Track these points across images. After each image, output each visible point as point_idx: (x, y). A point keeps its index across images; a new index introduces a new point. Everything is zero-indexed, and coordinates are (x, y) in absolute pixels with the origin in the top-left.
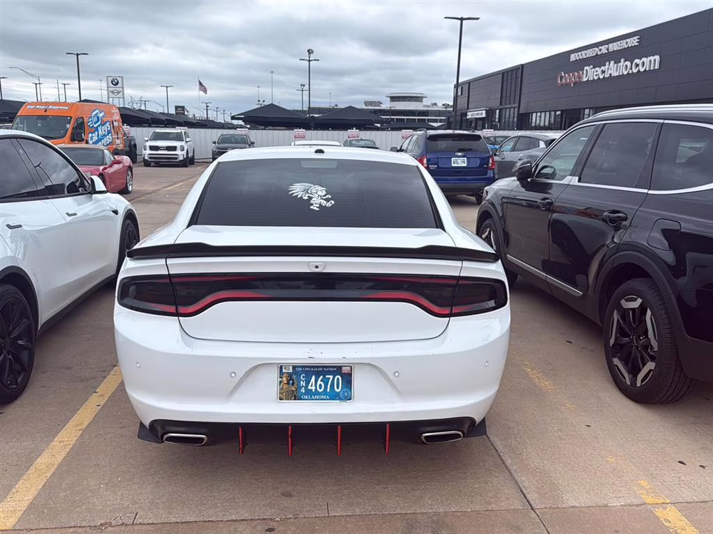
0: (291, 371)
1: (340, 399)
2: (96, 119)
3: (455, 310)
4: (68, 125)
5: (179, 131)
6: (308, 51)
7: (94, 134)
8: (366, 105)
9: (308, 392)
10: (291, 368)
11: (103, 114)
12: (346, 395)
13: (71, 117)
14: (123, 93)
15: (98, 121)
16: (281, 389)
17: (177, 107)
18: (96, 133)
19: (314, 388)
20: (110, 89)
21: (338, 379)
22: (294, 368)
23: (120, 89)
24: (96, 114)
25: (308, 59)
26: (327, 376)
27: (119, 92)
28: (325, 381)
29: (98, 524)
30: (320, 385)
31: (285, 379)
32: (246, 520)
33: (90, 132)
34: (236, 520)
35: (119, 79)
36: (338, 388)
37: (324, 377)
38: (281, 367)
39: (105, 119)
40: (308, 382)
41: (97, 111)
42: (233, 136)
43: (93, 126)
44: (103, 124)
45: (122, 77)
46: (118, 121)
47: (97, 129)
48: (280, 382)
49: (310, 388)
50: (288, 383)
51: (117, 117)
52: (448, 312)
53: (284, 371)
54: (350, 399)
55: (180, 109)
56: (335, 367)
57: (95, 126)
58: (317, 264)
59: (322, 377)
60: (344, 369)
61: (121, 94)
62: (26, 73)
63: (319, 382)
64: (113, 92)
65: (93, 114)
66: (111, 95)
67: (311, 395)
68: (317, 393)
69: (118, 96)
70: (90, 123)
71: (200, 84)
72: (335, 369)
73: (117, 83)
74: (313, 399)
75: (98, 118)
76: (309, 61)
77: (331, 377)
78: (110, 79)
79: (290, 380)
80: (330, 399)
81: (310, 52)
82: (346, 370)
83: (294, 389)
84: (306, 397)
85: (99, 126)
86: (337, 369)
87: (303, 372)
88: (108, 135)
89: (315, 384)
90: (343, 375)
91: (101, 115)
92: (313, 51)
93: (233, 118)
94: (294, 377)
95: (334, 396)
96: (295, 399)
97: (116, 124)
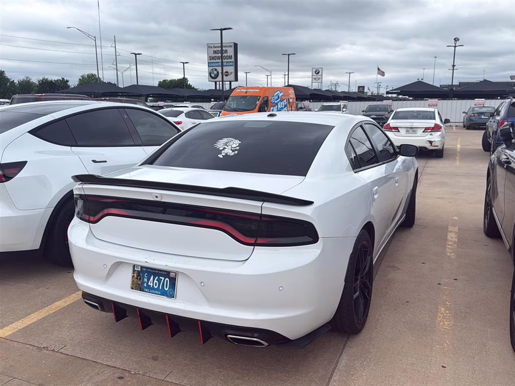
0: (139, 270)
1: (167, 296)
2: (277, 97)
3: (260, 241)
4: (258, 102)
5: (339, 104)
6: (455, 39)
7: (274, 108)
8: (511, 79)
9: (148, 286)
10: (140, 267)
11: (282, 94)
12: (171, 294)
13: (260, 97)
14: (322, 80)
15: (279, 98)
16: (133, 281)
17: (359, 87)
18: (276, 106)
19: (152, 284)
20: (314, 77)
21: (167, 280)
22: (142, 267)
23: (320, 77)
24: (277, 94)
25: (454, 45)
26: (160, 278)
27: (319, 79)
28: (159, 280)
29: (42, 347)
30: (156, 283)
31: (135, 275)
32: (115, 367)
33: (272, 106)
34: (109, 366)
35: (320, 70)
36: (166, 288)
37: (159, 278)
38: (134, 266)
39: (283, 98)
40: (149, 280)
41: (278, 92)
42: (377, 106)
43: (274, 102)
44: (281, 101)
45: (322, 68)
46: (293, 98)
47: (277, 104)
48: (133, 276)
49: (149, 284)
50: (137, 278)
51: (293, 96)
52: (253, 242)
53: (136, 269)
54: (173, 297)
55: (361, 88)
56: (166, 271)
57: (276, 102)
58: (157, 195)
59: (157, 277)
60: (171, 274)
61: (320, 81)
62: (264, 69)
63: (155, 281)
64: (315, 79)
65: (276, 94)
66: (314, 81)
67: (150, 290)
68: (153, 288)
69: (319, 81)
70: (273, 100)
71: (379, 69)
72: (166, 273)
73: (318, 73)
74: (150, 293)
75: (278, 97)
76: (455, 47)
77: (163, 278)
78: (314, 70)
79: (138, 276)
80: (160, 295)
81: (456, 40)
82: (172, 275)
83: (140, 283)
84: (147, 290)
85: (279, 102)
86: (166, 274)
87: (147, 272)
88: (285, 107)
89: (153, 282)
90: (170, 278)
91: (280, 95)
92: (458, 39)
93: (388, 93)
94: (141, 274)
95: (164, 293)
96: (140, 290)
97: (291, 100)
